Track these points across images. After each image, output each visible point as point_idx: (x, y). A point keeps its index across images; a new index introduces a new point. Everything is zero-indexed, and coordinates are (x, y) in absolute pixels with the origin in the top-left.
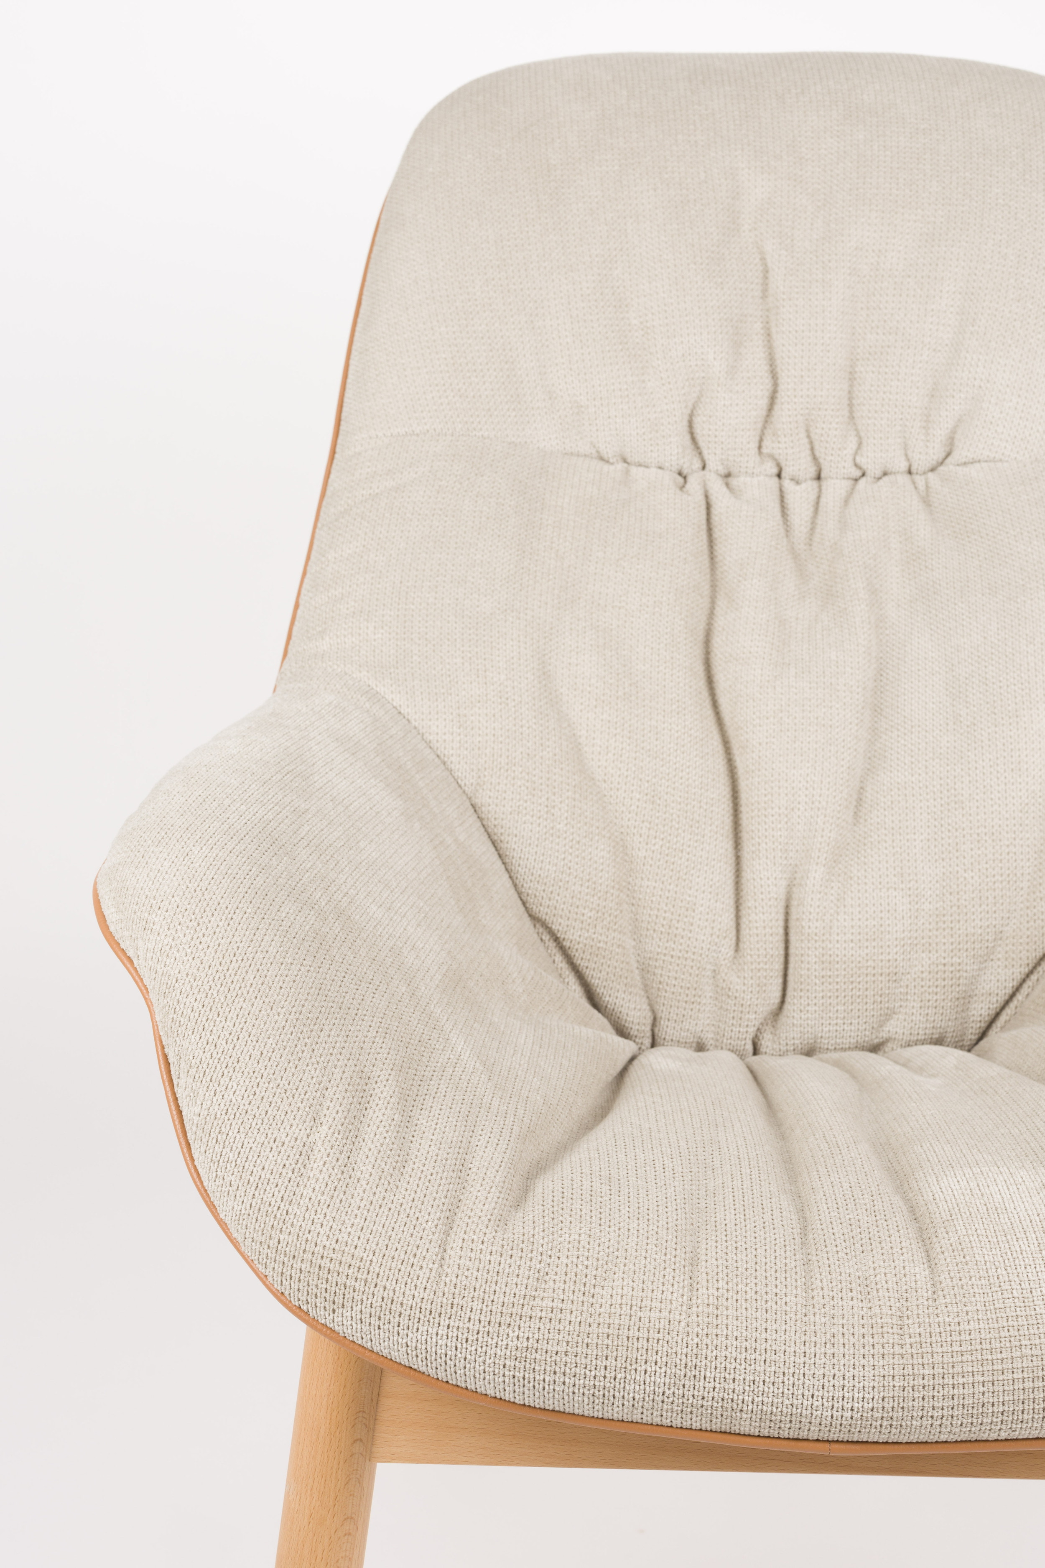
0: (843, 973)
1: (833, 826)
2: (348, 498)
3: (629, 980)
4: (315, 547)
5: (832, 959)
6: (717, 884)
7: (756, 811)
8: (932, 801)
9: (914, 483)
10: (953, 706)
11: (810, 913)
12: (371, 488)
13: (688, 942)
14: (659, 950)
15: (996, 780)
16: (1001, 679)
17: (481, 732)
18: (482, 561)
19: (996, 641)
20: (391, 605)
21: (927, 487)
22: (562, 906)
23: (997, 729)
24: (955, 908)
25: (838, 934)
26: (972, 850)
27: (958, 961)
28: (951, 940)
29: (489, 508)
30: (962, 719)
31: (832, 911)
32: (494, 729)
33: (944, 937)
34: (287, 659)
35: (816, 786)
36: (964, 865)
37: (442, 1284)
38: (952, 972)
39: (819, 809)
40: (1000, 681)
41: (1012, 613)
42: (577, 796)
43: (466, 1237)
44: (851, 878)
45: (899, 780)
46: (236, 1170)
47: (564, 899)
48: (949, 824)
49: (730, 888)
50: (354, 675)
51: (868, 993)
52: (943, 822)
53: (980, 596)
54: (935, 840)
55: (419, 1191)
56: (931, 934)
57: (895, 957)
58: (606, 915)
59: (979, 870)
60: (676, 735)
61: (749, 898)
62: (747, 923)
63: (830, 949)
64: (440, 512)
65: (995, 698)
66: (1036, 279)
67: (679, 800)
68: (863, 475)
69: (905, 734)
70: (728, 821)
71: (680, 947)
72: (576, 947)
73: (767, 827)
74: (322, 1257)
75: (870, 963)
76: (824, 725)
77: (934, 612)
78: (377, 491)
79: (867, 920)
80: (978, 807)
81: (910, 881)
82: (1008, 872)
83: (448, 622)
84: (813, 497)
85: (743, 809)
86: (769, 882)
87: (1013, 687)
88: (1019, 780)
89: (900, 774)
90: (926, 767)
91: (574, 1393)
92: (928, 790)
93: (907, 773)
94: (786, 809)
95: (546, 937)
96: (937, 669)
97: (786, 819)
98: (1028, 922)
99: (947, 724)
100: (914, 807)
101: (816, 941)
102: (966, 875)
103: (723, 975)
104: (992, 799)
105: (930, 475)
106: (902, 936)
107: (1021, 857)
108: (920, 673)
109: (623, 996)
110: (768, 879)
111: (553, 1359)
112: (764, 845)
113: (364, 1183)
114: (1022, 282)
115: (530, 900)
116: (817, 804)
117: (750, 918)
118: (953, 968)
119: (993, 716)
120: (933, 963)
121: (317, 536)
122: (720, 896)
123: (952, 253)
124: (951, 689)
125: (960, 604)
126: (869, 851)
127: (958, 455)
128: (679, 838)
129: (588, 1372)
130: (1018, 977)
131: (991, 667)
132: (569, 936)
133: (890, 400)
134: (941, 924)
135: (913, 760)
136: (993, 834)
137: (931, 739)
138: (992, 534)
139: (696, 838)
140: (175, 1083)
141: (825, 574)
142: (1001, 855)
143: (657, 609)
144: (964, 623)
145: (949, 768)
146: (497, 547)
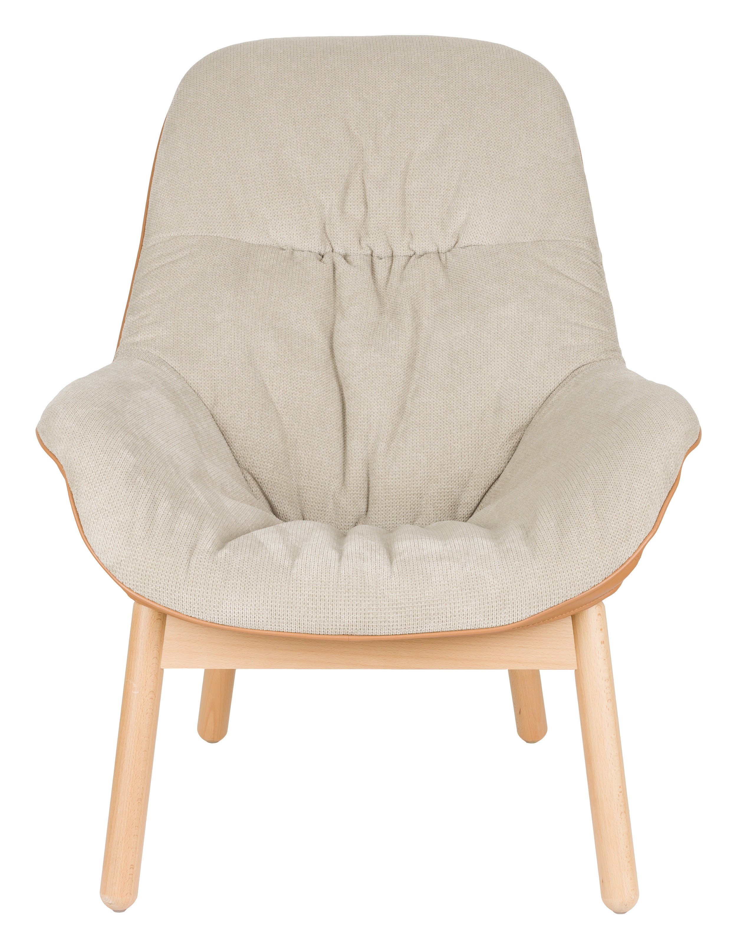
0: (395, 494)
1: (390, 424)
2: (149, 267)
3: (290, 499)
4: (132, 293)
5: (390, 487)
6: (333, 453)
7: (353, 417)
8: (439, 411)
9: (440, 257)
10: (452, 365)
11: (379, 466)
12: (160, 262)
13: (318, 480)
14: (305, 485)
15: (470, 399)
16: (474, 351)
17: (215, 379)
18: (216, 297)
19: (473, 333)
20: (171, 318)
21: (446, 259)
22: (256, 462)
23: (471, 375)
24: (449, 461)
25: (392, 475)
26: (457, 433)
27: (451, 487)
28: (448, 477)
29: (220, 271)
30: (455, 371)
31: (390, 465)
32: (222, 377)
33: (444, 475)
34: (119, 347)
35: (382, 404)
36: (454, 440)
37: (189, 574)
38: (448, 492)
39: (383, 416)
40: (474, 352)
41: (481, 319)
42: (264, 409)
43: (198, 557)
44: (399, 449)
45: (424, 401)
46: (102, 534)
47: (257, 459)
48: (447, 421)
49: (340, 454)
50: (153, 353)
51: (407, 504)
52: (444, 420)
53: (467, 312)
54: (440, 429)
55: (179, 539)
56: (438, 474)
57: (420, 486)
58: (278, 467)
59: (461, 443)
60: (314, 380)
61: (349, 459)
62: (348, 471)
63: (388, 483)
64: (195, 273)
65: (471, 360)
66: (497, 153)
67: (314, 411)
68: (415, 254)
69: (428, 379)
70: (340, 422)
71: (314, 483)
72: (264, 482)
73: (358, 424)
74: (139, 565)
75: (408, 489)
76: (387, 375)
77: (445, 320)
78: (163, 264)
79: (406, 468)
80: (461, 413)
81: (427, 449)
82: (475, 443)
83: (199, 326)
84: (388, 265)
85: (347, 417)
86: (359, 451)
87: (479, 354)
88: (481, 399)
89: (424, 399)
90: (437, 395)
91: (242, 617)
92: (437, 406)
93: (427, 398)
94: (367, 416)
95: (249, 478)
96: (445, 348)
97: (367, 421)
98: (484, 467)
99: (448, 374)
100: (430, 414)
101: (382, 479)
102: (455, 445)
103: (336, 497)
104: (467, 408)
105: (448, 253)
106: (424, 475)
107: (481, 436)
108: (437, 350)
109: (288, 507)
110: (358, 449)
111: (234, 603)
112: (356, 433)
113: (156, 536)
114: (490, 155)
115: (241, 460)
116: (382, 413)
117: (350, 469)
118: (449, 491)
119: (470, 368)
120: (439, 488)
121: (133, 287)
122: (334, 458)
123: (455, 141)
124: (451, 357)
125: (457, 316)
126: (408, 435)
127: (461, 244)
128: (313, 430)
129: (248, 608)
130: (481, 494)
131: (470, 346)
132: (260, 476)
133: (425, 215)
134: (443, 469)
135: (431, 391)
136: (468, 425)
137: (440, 381)
138: (475, 281)
139: (322, 430)
140: (75, 502)
141: (392, 304)
142: (471, 435)
143: (305, 321)
144: (459, 325)
145: (447, 394)
146: (224, 290)
